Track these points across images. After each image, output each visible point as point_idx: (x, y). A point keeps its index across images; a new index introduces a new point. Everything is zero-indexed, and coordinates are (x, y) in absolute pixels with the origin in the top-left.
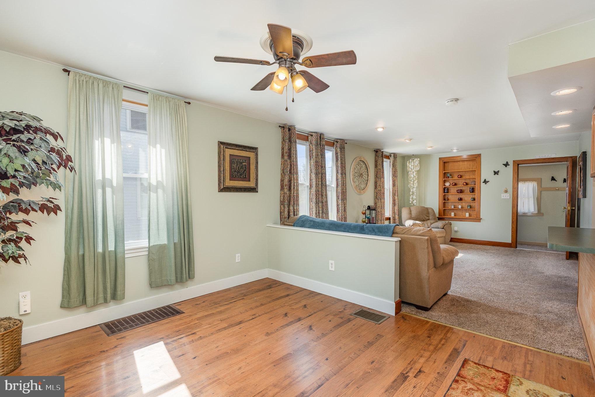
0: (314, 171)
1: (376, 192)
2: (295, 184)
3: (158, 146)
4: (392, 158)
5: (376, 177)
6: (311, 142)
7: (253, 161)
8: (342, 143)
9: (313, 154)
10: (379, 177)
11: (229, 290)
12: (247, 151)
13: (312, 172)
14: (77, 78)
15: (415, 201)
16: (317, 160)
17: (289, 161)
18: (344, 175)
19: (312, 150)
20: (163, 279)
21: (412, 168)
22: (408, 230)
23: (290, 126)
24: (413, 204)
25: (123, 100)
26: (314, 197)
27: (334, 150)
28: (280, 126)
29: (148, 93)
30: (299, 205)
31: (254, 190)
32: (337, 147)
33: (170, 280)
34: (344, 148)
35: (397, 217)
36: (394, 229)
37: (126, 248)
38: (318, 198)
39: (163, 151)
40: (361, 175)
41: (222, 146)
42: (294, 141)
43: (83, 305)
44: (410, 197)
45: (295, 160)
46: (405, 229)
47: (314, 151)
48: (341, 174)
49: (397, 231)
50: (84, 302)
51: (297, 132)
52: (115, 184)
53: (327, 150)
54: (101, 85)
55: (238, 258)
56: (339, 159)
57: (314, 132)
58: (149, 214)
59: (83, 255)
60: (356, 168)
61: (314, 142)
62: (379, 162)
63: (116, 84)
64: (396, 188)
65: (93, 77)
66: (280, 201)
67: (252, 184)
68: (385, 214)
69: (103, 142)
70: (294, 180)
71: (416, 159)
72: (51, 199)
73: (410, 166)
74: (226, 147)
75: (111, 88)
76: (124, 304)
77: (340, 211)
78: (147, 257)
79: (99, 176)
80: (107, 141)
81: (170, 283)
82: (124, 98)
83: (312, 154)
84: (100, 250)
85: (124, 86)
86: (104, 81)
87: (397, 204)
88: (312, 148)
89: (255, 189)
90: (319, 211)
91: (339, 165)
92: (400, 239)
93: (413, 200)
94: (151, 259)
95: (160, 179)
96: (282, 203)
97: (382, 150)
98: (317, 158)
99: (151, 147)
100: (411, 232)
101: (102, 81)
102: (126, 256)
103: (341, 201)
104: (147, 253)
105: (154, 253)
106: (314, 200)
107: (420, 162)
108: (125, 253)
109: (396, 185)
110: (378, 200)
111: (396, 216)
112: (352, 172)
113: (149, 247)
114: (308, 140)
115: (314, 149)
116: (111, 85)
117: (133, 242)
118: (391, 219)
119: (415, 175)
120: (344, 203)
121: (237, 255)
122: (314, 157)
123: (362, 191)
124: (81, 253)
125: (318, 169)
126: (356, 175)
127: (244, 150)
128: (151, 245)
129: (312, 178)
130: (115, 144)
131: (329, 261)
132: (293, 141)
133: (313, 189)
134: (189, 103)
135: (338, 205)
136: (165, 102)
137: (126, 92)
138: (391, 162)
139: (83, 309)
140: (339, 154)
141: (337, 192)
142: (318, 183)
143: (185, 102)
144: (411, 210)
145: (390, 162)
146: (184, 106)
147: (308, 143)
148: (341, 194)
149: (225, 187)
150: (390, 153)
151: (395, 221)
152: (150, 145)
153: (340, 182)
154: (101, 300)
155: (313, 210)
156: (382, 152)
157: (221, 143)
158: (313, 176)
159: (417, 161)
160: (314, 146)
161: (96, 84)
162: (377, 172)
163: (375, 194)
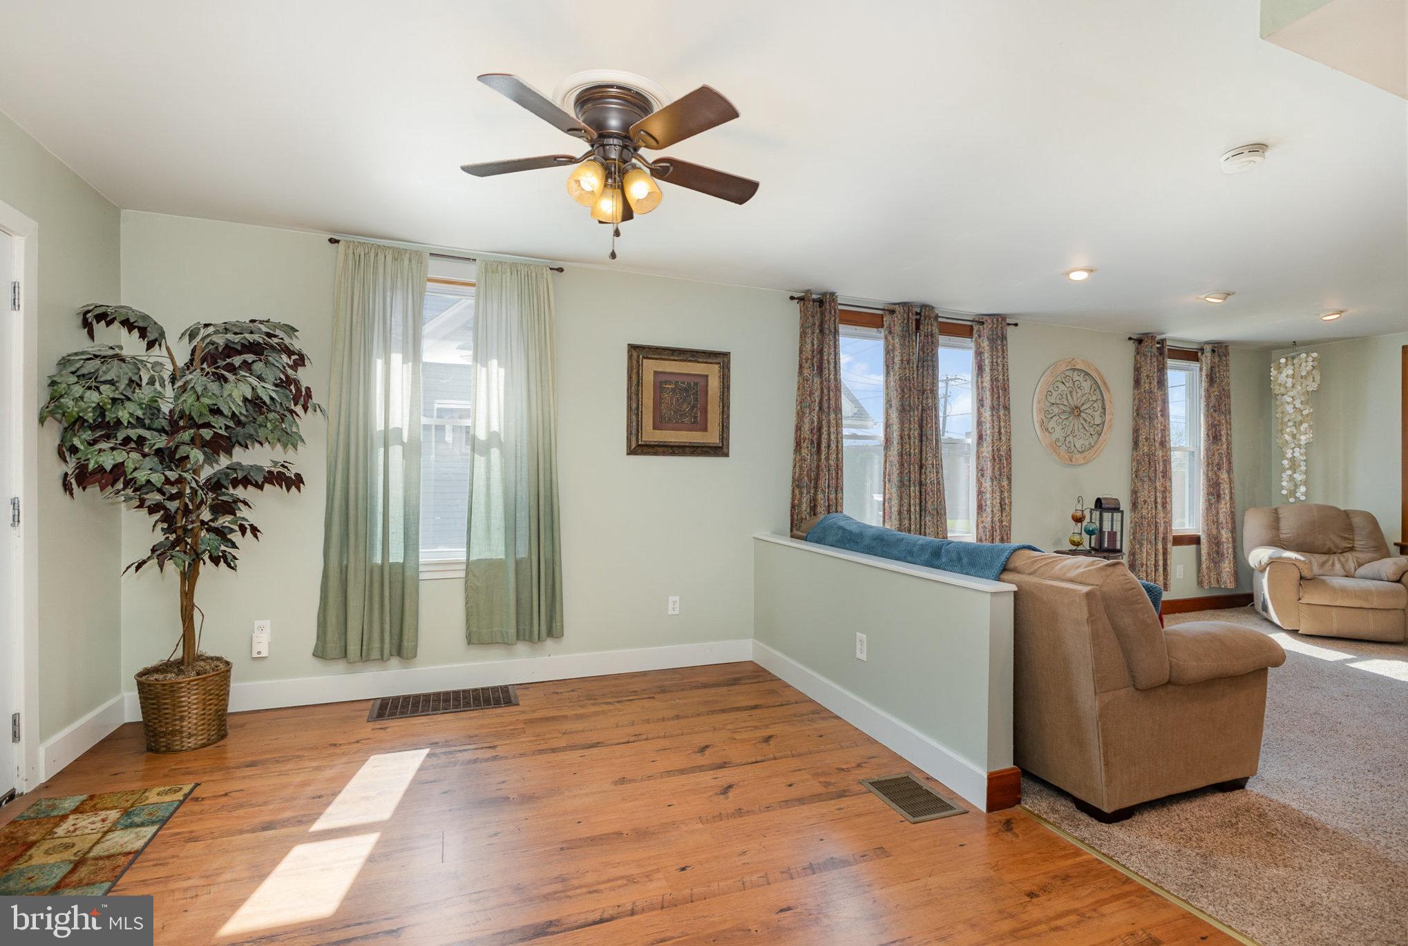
0: (895, 403)
1: (1138, 461)
2: (833, 437)
3: (494, 362)
4: (1207, 358)
5: (1137, 414)
6: (890, 328)
7: (714, 384)
8: (995, 326)
9: (896, 360)
10: (1147, 416)
11: (644, 674)
12: (698, 362)
13: (891, 406)
14: (351, 251)
15: (1303, 489)
16: (905, 375)
17: (817, 380)
18: (1002, 412)
19: (893, 350)
20: (494, 629)
21: (1289, 385)
22: (1046, 565)
23: (824, 294)
24: (1296, 498)
25: (430, 280)
26: (895, 471)
27: (973, 345)
28: (792, 298)
29: (475, 260)
30: (842, 489)
31: (720, 450)
32: (980, 336)
33: (507, 633)
34: (1004, 338)
35: (1225, 535)
36: (1008, 559)
37: (421, 560)
38: (906, 471)
39: (502, 371)
40: (1076, 411)
41: (635, 354)
42: (830, 331)
43: (342, 658)
44: (1284, 475)
45: (832, 377)
46: (1042, 559)
47: (897, 353)
48: (993, 408)
49: (1017, 564)
50: (345, 654)
51: (840, 307)
52: (405, 439)
53: (945, 346)
54: (389, 258)
55: (674, 605)
56: (987, 369)
57: (899, 304)
58: (471, 496)
59: (347, 567)
60: (1053, 391)
61: (897, 329)
62: (1149, 369)
63: (416, 252)
64: (1225, 446)
65: (378, 245)
66: (793, 478)
67: (712, 438)
68: (1171, 525)
69: (387, 363)
70: (829, 427)
71: (1304, 355)
72: (286, 464)
73: (1282, 378)
74: (643, 357)
75: (406, 262)
76: (415, 669)
77: (989, 510)
78: (463, 581)
79: (379, 426)
80: (396, 358)
81: (506, 640)
82: (429, 276)
83: (893, 360)
84: (378, 559)
85: (431, 254)
86: (393, 249)
87: (1228, 498)
88: (893, 345)
89: (721, 448)
90: (910, 506)
91: (987, 384)
92: (1014, 588)
93: (1296, 486)
94: (470, 586)
95: (495, 427)
96: (797, 483)
97: (1159, 337)
98: (905, 368)
99: (479, 365)
100: (1053, 568)
101: (391, 252)
102: (422, 576)
103: (992, 481)
104: (463, 574)
105: (477, 575)
106: (895, 478)
107: (1320, 365)
108: (420, 570)
109: (1224, 439)
110: (1143, 481)
111: (1223, 532)
112: (1039, 403)
113: (468, 563)
114: (882, 326)
115: (897, 346)
116: (408, 255)
117: (446, 550)
118: (1204, 540)
119: (1298, 405)
120: (1001, 487)
121: (672, 599)
122: (896, 367)
123: (1078, 456)
124: (345, 563)
125: (910, 396)
126: (1056, 410)
127: (690, 361)
128: (473, 558)
129: (891, 421)
130: (410, 364)
131: (856, 635)
132: (827, 332)
133: (892, 449)
134: (561, 270)
135: (980, 493)
136: (509, 274)
137: (433, 263)
138: (1204, 368)
139: (341, 665)
140: (986, 355)
141: (978, 458)
142: (906, 433)
143: (551, 269)
144: (1281, 516)
145: (1201, 369)
146: (549, 277)
147: (883, 333)
148: (989, 464)
149: (640, 443)
150: (1200, 343)
151: (1218, 547)
152: (477, 362)
153: (988, 432)
154: (375, 654)
155: (893, 503)
156: (1162, 342)
157: (632, 348)
158: (894, 415)
159: (1306, 362)
160: (897, 340)
161: (381, 257)
162: (1140, 400)
163: (1135, 464)
